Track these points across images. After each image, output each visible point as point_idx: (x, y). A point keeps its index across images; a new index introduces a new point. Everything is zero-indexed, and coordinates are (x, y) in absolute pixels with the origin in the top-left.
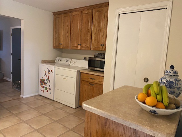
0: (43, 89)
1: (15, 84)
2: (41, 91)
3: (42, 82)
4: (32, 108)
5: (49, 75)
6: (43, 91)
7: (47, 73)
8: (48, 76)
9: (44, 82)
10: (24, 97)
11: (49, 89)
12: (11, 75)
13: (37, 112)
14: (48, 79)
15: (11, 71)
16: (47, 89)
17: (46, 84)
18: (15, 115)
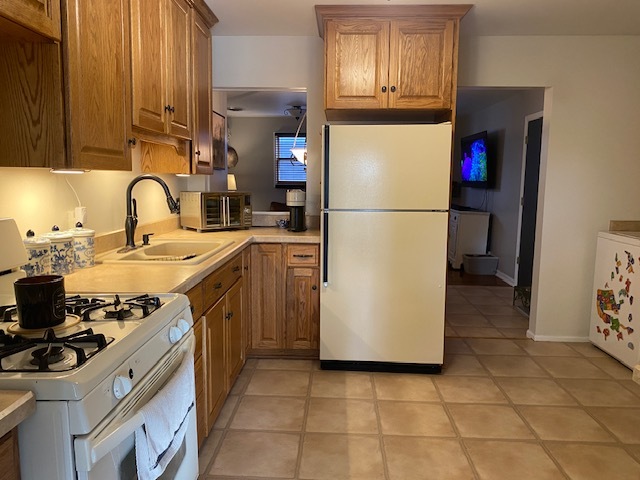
0: (604, 326)
1: (519, 294)
2: (599, 331)
3: (605, 299)
4: (551, 378)
5: (631, 277)
6: (606, 333)
7: (623, 269)
8: (624, 280)
9: (610, 302)
10: (537, 338)
11: (626, 331)
12: (517, 266)
13: (563, 392)
14: (625, 292)
15: (518, 255)
16: (621, 329)
17: (616, 308)
18: (494, 378)
